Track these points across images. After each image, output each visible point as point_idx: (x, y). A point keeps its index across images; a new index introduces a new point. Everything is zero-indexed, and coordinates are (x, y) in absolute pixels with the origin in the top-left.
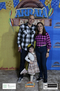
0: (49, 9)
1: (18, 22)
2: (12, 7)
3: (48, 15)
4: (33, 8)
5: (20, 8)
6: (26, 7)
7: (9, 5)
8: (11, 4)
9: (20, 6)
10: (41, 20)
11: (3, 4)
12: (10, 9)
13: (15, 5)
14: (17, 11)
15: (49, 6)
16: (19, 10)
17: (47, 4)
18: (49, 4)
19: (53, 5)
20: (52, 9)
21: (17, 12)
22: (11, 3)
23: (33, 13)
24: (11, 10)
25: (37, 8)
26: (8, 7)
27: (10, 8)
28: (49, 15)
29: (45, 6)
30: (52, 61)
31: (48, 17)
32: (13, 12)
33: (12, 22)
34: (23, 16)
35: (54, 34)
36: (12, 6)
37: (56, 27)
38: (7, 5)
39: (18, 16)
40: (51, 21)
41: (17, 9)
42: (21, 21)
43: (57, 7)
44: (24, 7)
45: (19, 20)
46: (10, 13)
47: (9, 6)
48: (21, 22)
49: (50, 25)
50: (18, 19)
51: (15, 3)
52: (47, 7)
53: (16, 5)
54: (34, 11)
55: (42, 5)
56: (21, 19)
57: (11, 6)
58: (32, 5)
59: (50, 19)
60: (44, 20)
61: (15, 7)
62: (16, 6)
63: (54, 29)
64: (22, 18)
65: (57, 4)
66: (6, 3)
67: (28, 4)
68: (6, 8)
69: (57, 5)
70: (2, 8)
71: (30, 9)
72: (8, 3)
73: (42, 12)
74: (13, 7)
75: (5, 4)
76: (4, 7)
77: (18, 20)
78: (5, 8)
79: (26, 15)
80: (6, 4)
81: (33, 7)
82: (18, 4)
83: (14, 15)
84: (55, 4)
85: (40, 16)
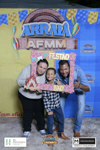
0: (73, 23)
1: (26, 43)
2: (16, 21)
3: (71, 33)
4: (49, 23)
5: (29, 22)
6: (38, 22)
7: (12, 18)
8: (15, 17)
9: (28, 19)
10: (61, 41)
11: (4, 17)
12: (14, 24)
13: (21, 18)
14: (24, 26)
15: (73, 20)
16: (27, 26)
17: (70, 17)
18: (72, 16)
19: (79, 18)
20: (77, 24)
21: (24, 28)
22: (15, 15)
23: (49, 30)
25: (55, 22)
26: (10, 21)
27: (13, 22)
28: (73, 33)
29: (66, 19)
31: (71, 35)
32: (17, 29)
33: (16, 44)
34: (34, 34)
35: (82, 62)
36: (18, 19)
37: (85, 51)
38: (10, 19)
39: (26, 34)
40: (76, 41)
41: (25, 25)
43: (85, 21)
45: (28, 41)
46: (14, 31)
47: (13, 20)
48: (31, 44)
49: (76, 48)
50: (26, 39)
51: (22, 16)
52: (70, 21)
53: (23, 18)
54: (50, 27)
55: (62, 19)
57: (16, 19)
58: (47, 18)
59: (74, 39)
60: (66, 41)
61: (21, 21)
62: (23, 20)
64: (32, 37)
65: (84, 17)
66: (8, 15)
67: (41, 16)
68: (8, 22)
69: (84, 19)
70: (2, 22)
72: (12, 16)
73: (62, 28)
74: (18, 21)
75: (6, 16)
76: (5, 21)
78: (6, 23)
79: (37, 33)
80: (8, 17)
81: (49, 21)
82: (25, 17)
83: (20, 33)
84: (81, 17)
85: (60, 34)
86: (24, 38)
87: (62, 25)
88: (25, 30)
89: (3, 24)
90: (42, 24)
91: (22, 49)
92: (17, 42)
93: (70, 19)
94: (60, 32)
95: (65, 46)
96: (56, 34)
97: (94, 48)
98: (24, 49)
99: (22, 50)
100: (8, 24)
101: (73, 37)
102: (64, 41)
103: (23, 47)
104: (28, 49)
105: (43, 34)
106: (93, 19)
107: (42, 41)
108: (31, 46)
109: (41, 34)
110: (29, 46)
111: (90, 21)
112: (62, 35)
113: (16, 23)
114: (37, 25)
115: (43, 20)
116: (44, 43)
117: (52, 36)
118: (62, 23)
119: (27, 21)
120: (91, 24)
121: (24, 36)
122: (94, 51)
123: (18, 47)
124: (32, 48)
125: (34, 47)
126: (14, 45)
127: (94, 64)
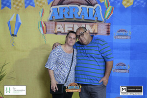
0: (107, 7)
1: (54, 27)
2: (44, 4)
3: (104, 17)
4: (79, 5)
5: (58, 5)
6: (68, 4)
9: (57, 1)
10: (93, 25)
12: (41, 7)
13: (49, 1)
14: (53, 9)
15: (106, 3)
16: (56, 8)
20: (110, 7)
21: (52, 11)
23: (79, 13)
24: (43, 8)
25: (86, 5)
26: (37, 3)
27: (41, 4)
28: (106, 17)
29: (98, 2)
30: (111, 94)
31: (103, 19)
32: (45, 12)
33: (43, 28)
34: (62, 18)
35: (115, 49)
37: (119, 37)
39: (54, 17)
40: (108, 26)
42: (58, 26)
43: (119, 4)
44: (65, 4)
45: (56, 24)
46: (41, 13)
47: (40, 2)
48: (59, 28)
49: (108, 33)
50: (54, 22)
52: (102, 4)
54: (80, 10)
55: (94, 1)
56: (58, 23)
58: (77, 1)
59: (107, 24)
60: (98, 25)
61: (49, 3)
62: (52, 2)
63: (115, 41)
64: (61, 21)
68: (35, 5)
69: (119, 2)
70: (29, 4)
71: (74, 7)
73: (94, 11)
74: (46, 3)
76: (31, 3)
77: (54, 25)
78: (33, 5)
79: (67, 16)
81: (80, 4)
83: (47, 16)
85: (91, 18)
86: (51, 22)
87: (94, 8)
88: (53, 13)
89: (30, 7)
90: (71, 7)
91: (49, 33)
92: (44, 25)
93: (102, 2)
94: (91, 15)
95: (96, 32)
96: (86, 17)
97: (129, 33)
98: (51, 33)
99: (49, 35)
100: (34, 7)
101: (106, 21)
102: (95, 26)
103: (50, 32)
104: (56, 34)
105: (72, 17)
106: (128, 2)
107: (71, 25)
108: (59, 30)
109: (70, 17)
110: (58, 30)
111: (125, 4)
112: (93, 19)
113: (44, 5)
114: (66, 7)
115: (73, 2)
116: (73, 28)
117: (83, 20)
118: (93, 6)
119: (56, 4)
120: (126, 7)
121: (52, 19)
122: (129, 38)
123: (46, 31)
124: (60, 32)
125: (63, 31)
126: (41, 29)
127: (129, 52)
